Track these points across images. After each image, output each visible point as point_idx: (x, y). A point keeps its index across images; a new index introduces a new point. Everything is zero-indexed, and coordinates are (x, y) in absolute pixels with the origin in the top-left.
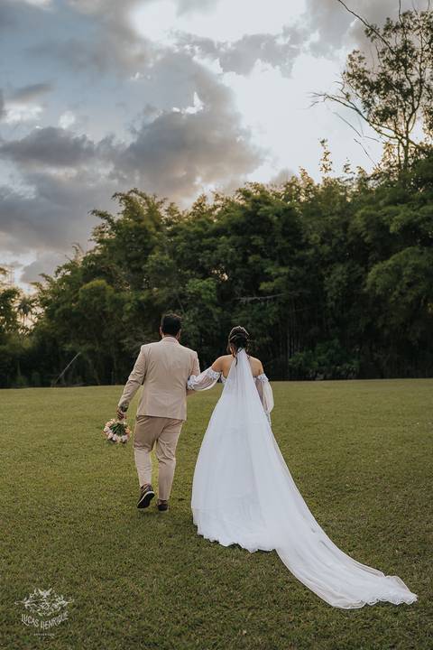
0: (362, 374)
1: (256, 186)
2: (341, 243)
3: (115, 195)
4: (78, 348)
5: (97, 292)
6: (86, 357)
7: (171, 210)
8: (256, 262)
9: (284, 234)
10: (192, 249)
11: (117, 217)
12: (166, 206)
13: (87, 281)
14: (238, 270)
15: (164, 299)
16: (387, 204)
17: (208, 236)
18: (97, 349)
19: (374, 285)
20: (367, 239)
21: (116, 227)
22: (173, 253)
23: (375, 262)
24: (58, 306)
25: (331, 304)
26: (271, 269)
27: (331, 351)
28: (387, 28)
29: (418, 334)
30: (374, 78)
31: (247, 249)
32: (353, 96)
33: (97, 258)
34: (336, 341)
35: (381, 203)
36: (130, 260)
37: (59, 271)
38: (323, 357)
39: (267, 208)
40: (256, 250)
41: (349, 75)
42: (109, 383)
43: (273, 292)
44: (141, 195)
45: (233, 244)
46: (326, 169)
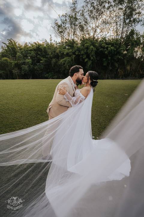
2: (54, 55)
3: (8, 40)
5: (6, 60)
7: (19, 44)
8: (39, 57)
9: (44, 52)
10: (26, 53)
11: (8, 44)
13: (3, 58)
14: (35, 58)
15: (21, 63)
16: (63, 49)
17: (29, 51)
18: (5, 72)
19: (61, 63)
20: (59, 55)
21: (8, 46)
22: (22, 54)
25: (52, 66)
26: (42, 59)
27: (52, 74)
28: (62, 15)
30: (59, 24)
31: (37, 54)
33: (3, 53)
34: (53, 73)
36: (12, 54)
38: (51, 75)
40: (39, 55)
43: (42, 63)
44: (13, 40)
45: (34, 53)
46: (51, 40)
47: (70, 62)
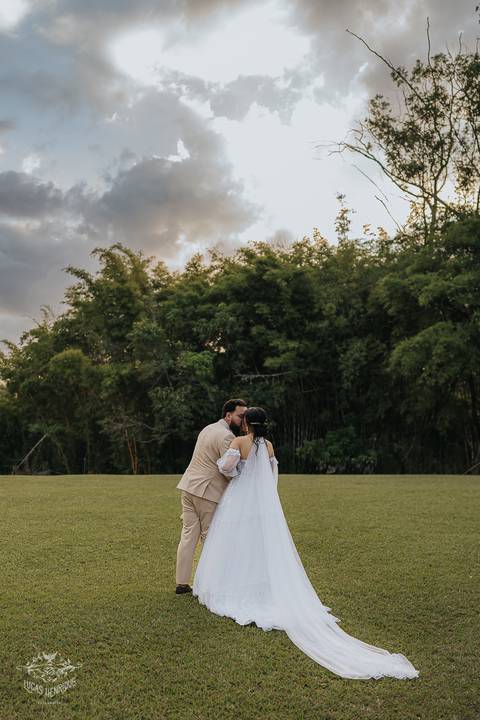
0: (380, 469)
1: (261, 246)
2: (359, 315)
3: (95, 251)
4: (45, 429)
5: (72, 363)
6: (54, 440)
7: (159, 271)
8: (261, 334)
9: (294, 302)
10: (184, 316)
11: (96, 277)
12: (153, 265)
13: (59, 350)
14: (238, 342)
15: (151, 373)
16: (415, 272)
17: (204, 302)
18: (68, 429)
19: (399, 364)
20: (390, 312)
21: (94, 287)
22: (162, 321)
23: (400, 338)
24: (22, 379)
25: (346, 385)
26: (278, 343)
27: (345, 440)
28: (417, 71)
29: (447, 424)
30: (399, 127)
31: (249, 318)
32: (375, 146)
33: (71, 324)
34: (351, 429)
35: (408, 270)
36: (110, 328)
37: (25, 337)
38: (335, 447)
39: (275, 271)
40: (260, 319)
41: (372, 123)
42: (80, 471)
43: (279, 370)
44: (126, 252)
45: (233, 312)
46: (343, 229)
47: (461, 354)
